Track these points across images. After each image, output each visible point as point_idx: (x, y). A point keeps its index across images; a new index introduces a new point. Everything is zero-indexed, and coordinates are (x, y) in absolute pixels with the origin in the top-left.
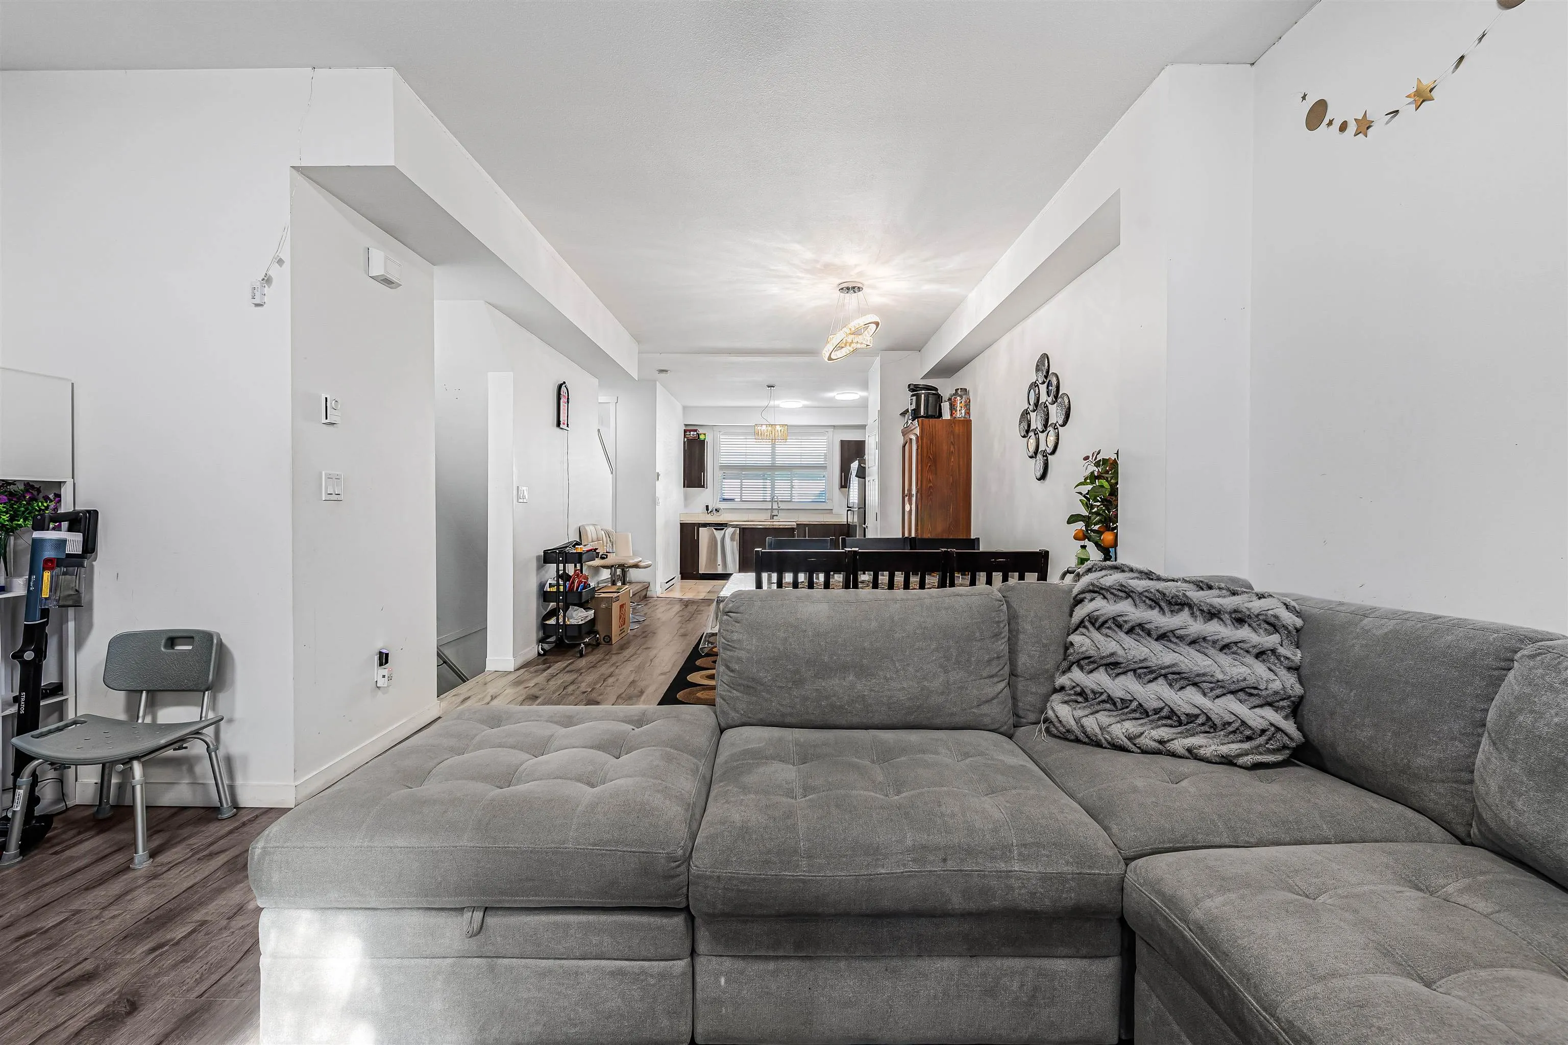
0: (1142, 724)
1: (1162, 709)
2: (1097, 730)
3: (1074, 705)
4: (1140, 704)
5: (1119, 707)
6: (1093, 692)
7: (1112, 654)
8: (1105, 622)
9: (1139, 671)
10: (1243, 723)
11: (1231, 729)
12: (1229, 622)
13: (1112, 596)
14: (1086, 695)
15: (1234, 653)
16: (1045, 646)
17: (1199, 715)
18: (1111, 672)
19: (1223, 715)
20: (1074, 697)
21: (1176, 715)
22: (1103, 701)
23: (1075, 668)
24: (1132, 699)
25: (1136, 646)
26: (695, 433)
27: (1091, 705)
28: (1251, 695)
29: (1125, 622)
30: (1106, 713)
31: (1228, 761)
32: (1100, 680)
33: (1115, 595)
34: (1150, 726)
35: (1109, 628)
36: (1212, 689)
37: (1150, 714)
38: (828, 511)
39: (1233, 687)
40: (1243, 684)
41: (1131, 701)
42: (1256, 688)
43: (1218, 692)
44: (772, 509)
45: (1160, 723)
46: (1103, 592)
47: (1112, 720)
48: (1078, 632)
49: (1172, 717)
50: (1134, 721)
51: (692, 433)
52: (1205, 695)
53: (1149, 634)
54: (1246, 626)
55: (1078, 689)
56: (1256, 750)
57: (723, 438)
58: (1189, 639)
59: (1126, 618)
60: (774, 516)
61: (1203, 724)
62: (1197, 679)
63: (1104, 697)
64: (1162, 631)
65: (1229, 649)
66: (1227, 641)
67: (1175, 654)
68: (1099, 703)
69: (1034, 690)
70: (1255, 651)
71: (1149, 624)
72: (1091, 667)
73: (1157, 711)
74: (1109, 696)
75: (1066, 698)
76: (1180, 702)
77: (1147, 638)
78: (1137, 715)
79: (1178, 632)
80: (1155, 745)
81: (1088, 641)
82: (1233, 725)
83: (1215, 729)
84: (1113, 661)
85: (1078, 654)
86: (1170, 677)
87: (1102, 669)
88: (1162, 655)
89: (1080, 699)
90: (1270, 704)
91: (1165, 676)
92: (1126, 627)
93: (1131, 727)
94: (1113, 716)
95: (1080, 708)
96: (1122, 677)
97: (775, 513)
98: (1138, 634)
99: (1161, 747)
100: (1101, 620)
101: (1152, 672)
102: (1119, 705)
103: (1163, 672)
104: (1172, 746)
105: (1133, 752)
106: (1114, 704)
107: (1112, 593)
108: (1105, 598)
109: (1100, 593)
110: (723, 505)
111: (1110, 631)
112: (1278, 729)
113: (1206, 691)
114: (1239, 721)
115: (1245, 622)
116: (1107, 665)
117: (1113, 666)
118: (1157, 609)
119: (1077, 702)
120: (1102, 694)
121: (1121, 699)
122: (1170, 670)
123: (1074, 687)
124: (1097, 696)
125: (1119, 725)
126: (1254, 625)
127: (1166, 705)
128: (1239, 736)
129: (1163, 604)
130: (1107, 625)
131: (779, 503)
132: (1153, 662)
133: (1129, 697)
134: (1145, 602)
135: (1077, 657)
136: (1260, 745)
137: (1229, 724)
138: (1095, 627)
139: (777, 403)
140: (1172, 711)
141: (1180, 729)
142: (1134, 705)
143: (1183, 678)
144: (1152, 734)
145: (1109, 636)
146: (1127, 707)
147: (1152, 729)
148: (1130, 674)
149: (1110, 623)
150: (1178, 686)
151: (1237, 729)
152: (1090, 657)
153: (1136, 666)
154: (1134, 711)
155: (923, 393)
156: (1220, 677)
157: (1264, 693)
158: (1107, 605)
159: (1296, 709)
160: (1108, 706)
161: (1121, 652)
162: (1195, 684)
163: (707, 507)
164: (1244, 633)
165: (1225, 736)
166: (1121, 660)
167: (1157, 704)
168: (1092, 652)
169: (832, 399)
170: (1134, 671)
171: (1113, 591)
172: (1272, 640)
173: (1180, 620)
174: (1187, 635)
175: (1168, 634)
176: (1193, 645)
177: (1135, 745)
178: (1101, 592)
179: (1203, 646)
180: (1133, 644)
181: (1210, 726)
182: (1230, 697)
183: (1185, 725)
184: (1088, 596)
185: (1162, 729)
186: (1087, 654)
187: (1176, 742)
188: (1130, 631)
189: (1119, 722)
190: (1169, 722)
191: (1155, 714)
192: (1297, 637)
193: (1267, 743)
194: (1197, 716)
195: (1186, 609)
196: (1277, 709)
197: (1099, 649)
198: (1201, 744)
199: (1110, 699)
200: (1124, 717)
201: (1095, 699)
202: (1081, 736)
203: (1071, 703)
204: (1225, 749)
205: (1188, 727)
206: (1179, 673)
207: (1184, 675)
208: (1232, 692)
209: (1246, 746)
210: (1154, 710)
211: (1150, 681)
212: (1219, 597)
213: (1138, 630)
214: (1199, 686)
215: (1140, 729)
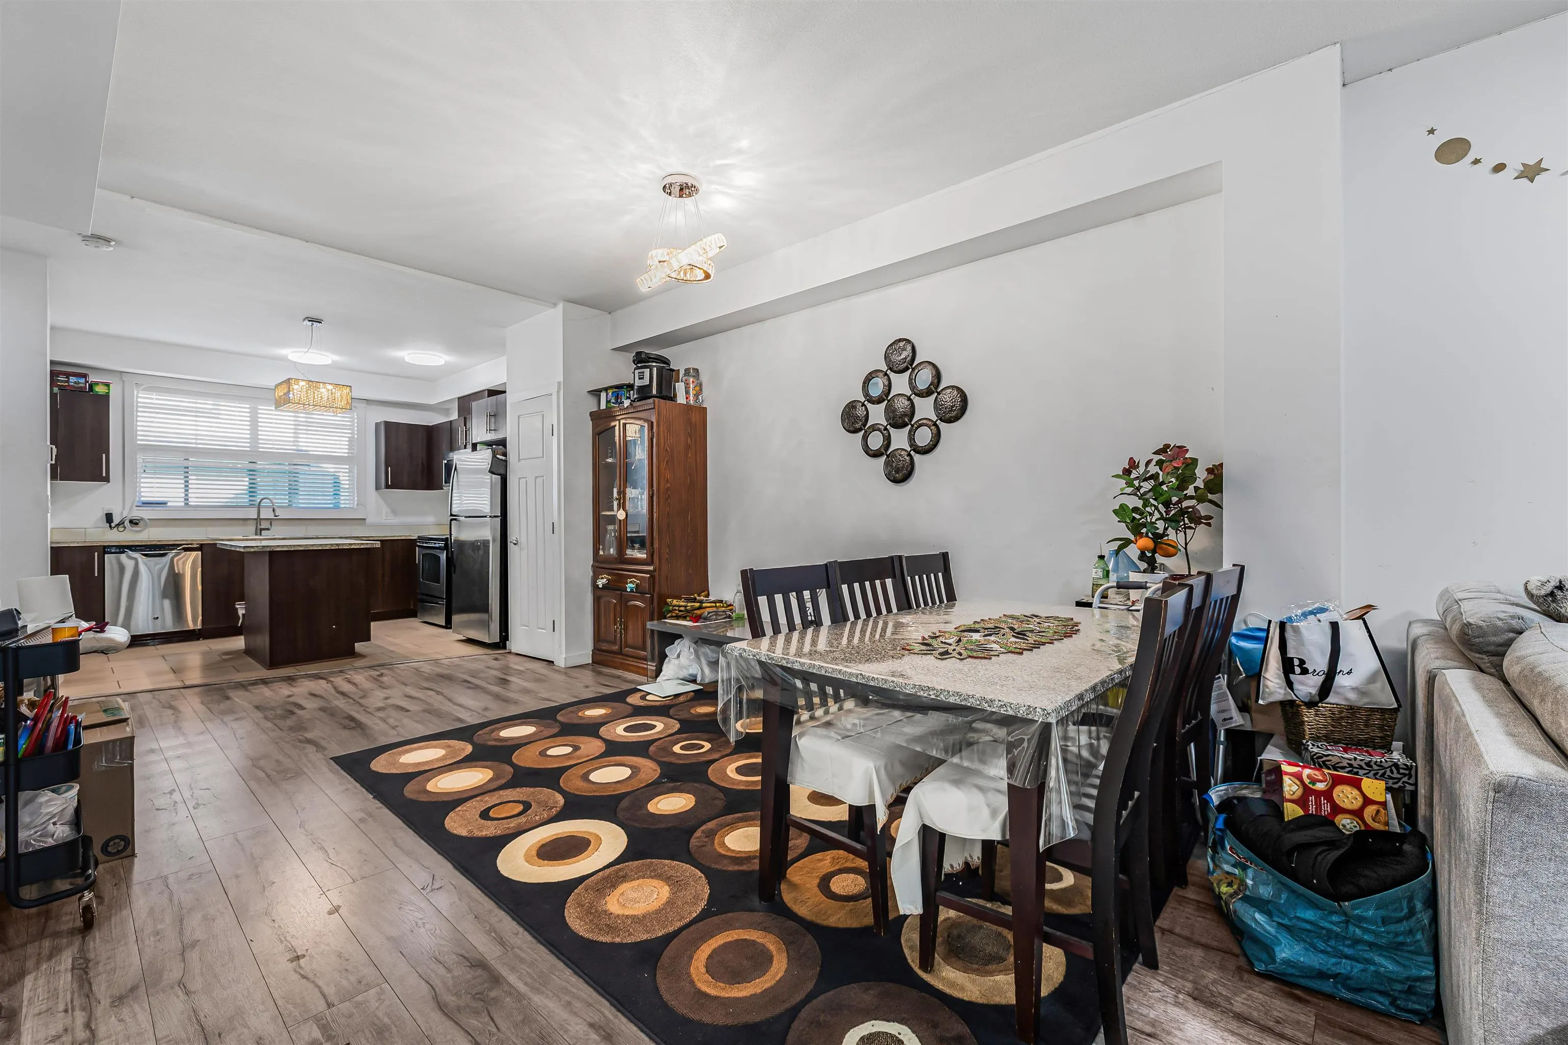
26: (83, 380)
38: (360, 521)
44: (258, 520)
51: (73, 379)
57: (143, 398)
60: (261, 530)
97: (264, 525)
110: (145, 514)
131: (277, 509)
139: (283, 352)
155: (655, 366)
163: (109, 518)
169: (401, 362)
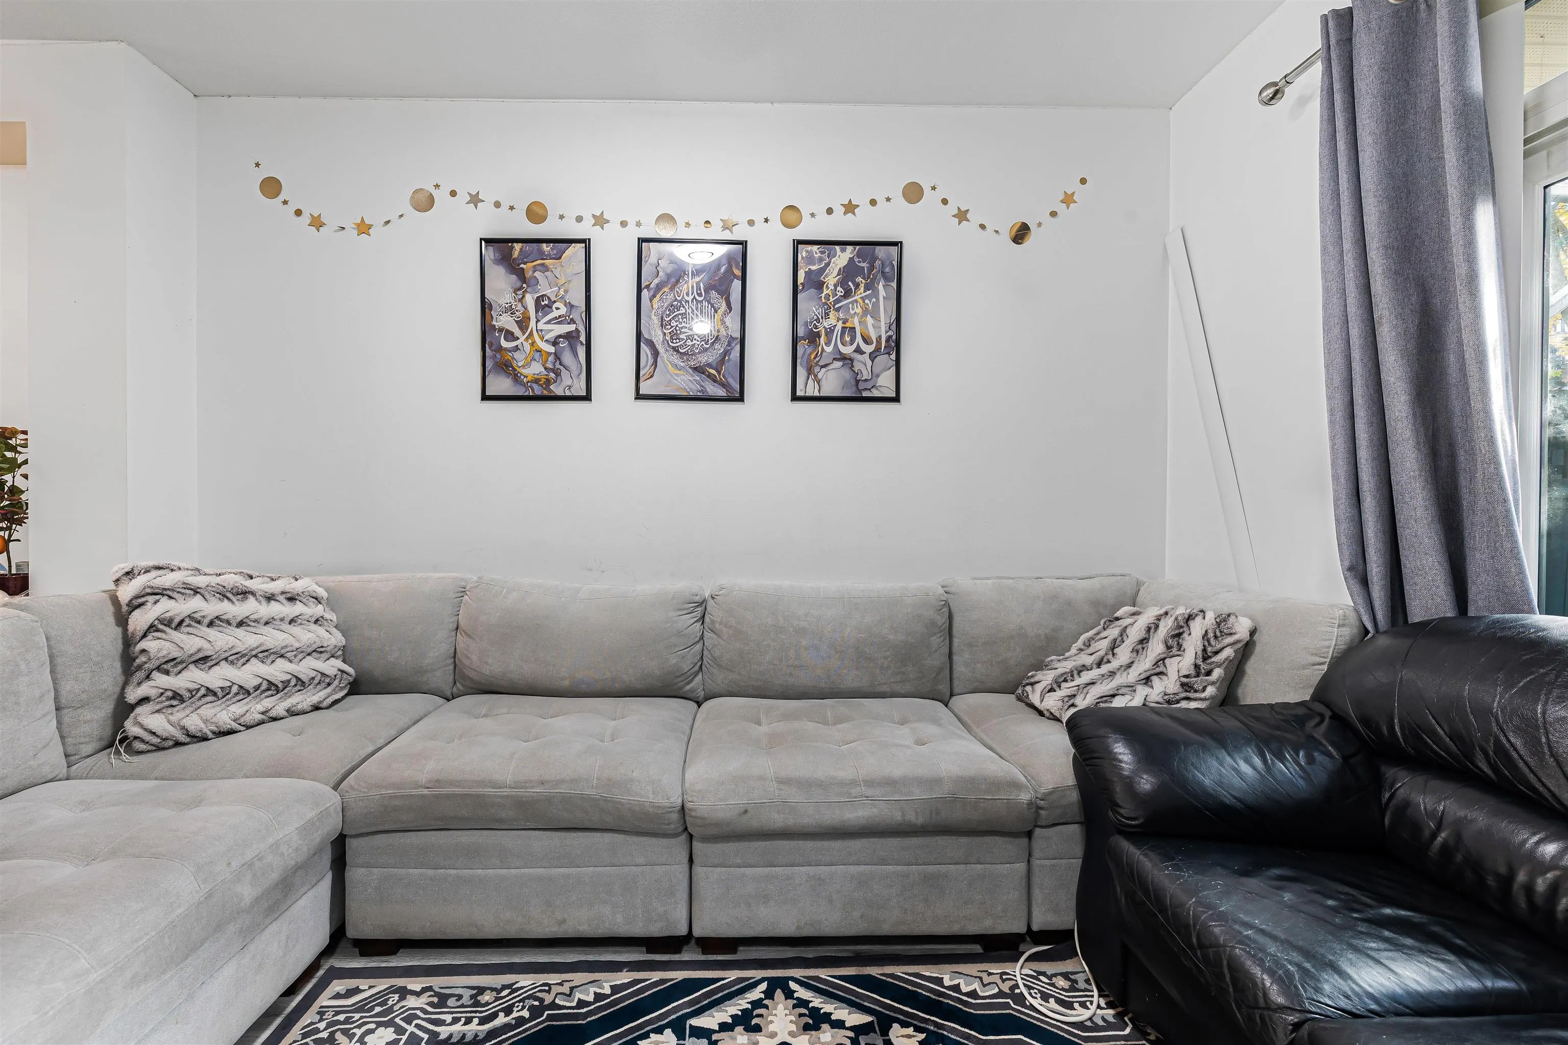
0: (247, 703)
1: (260, 685)
2: (203, 726)
3: (170, 710)
4: (241, 687)
5: (220, 696)
6: (190, 691)
7: (199, 650)
8: (182, 621)
9: (230, 658)
10: (323, 674)
11: (316, 681)
12: (285, 601)
13: (180, 595)
14: (181, 696)
15: (301, 624)
16: (97, 664)
17: (291, 679)
18: (204, 666)
19: (308, 673)
20: (167, 703)
21: (274, 684)
22: (204, 696)
23: (156, 675)
24: (231, 684)
25: (221, 637)
27: (192, 703)
28: (321, 652)
29: (203, 617)
30: (209, 705)
31: (316, 708)
32: (194, 677)
33: (183, 594)
34: (255, 702)
35: (189, 626)
36: (295, 656)
37: (251, 692)
39: (309, 650)
40: (315, 646)
41: (230, 687)
42: (322, 647)
43: (300, 656)
45: (263, 696)
46: (168, 592)
47: (218, 709)
48: (150, 637)
49: (273, 688)
50: (238, 703)
52: (291, 662)
53: (228, 623)
54: (298, 602)
55: (169, 694)
56: (335, 691)
58: (263, 621)
59: (203, 614)
61: (296, 685)
62: (283, 651)
63: (203, 691)
64: (239, 619)
65: (295, 622)
66: (291, 617)
67: (256, 636)
68: (200, 699)
69: (89, 717)
70: (313, 620)
71: (224, 615)
72: (180, 667)
73: (257, 688)
74: (208, 688)
75: (158, 707)
76: (276, 673)
77: (229, 627)
78: (241, 697)
79: (252, 617)
80: (260, 717)
81: (168, 644)
82: (316, 678)
83: (304, 687)
84: (201, 656)
85: (158, 659)
86: (260, 655)
87: (192, 667)
88: (247, 639)
89: (174, 703)
90: (333, 656)
91: (256, 656)
92: (206, 621)
93: (237, 709)
94: (218, 706)
95: (178, 711)
96: (216, 668)
98: (219, 626)
99: (264, 717)
100: (177, 621)
101: (243, 656)
102: (220, 694)
103: (254, 653)
104: (273, 713)
105: (240, 731)
106: (215, 694)
107: (178, 592)
108: (170, 597)
109: (163, 595)
111: (191, 629)
112: (343, 671)
113: (291, 659)
114: (319, 674)
115: (296, 600)
116: (195, 662)
117: (203, 661)
118: (225, 600)
119: (172, 706)
120: (198, 690)
121: (222, 688)
122: (260, 650)
123: (162, 694)
124: (194, 693)
125: (224, 712)
126: (304, 600)
127: (264, 679)
128: (323, 685)
129: (229, 595)
130: (185, 624)
132: (240, 648)
133: (229, 684)
134: (214, 595)
135: (157, 663)
136: (337, 686)
137: (313, 678)
138: (172, 628)
140: (270, 683)
141: (279, 695)
142: (235, 689)
143: (272, 653)
144: (254, 708)
145: (191, 634)
146: (228, 694)
147: (257, 703)
148: (223, 663)
149: (187, 621)
150: (269, 661)
151: (320, 680)
152: (175, 659)
153: (227, 654)
154: (237, 694)
156: (297, 645)
157: (328, 649)
158: (177, 604)
159: (345, 654)
160: (210, 698)
161: (206, 645)
162: (282, 656)
164: (298, 608)
165: (314, 688)
166: (208, 653)
167: (258, 681)
168: (175, 654)
170: (226, 659)
171: (178, 590)
172: (319, 610)
173: (249, 608)
174: (261, 618)
175: (244, 621)
176: (267, 625)
177: (240, 724)
178: (164, 592)
179: (276, 624)
180: (218, 636)
181: (301, 684)
182: (308, 657)
183: (282, 691)
184: (151, 599)
185: (265, 700)
186: (171, 657)
187: (277, 707)
188: (211, 624)
189: (224, 709)
190: (270, 693)
191: (255, 691)
192: (331, 603)
193: (340, 684)
194: (289, 681)
195: (250, 596)
196: (337, 658)
197: (182, 648)
198: (297, 701)
199: (210, 691)
200: (228, 703)
201: (193, 696)
202: (183, 738)
203: (164, 711)
204: (315, 699)
205: (285, 691)
206: (267, 651)
207: (272, 651)
208: (309, 654)
209: (329, 690)
210: (254, 687)
211: (244, 664)
212: (263, 583)
213: (218, 622)
214: (284, 657)
215: (246, 708)
